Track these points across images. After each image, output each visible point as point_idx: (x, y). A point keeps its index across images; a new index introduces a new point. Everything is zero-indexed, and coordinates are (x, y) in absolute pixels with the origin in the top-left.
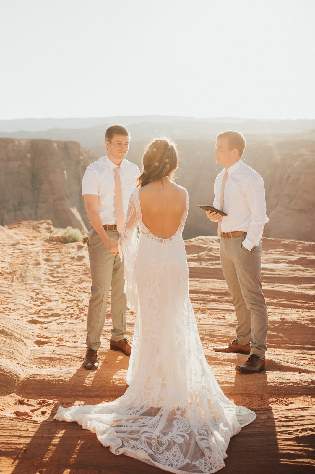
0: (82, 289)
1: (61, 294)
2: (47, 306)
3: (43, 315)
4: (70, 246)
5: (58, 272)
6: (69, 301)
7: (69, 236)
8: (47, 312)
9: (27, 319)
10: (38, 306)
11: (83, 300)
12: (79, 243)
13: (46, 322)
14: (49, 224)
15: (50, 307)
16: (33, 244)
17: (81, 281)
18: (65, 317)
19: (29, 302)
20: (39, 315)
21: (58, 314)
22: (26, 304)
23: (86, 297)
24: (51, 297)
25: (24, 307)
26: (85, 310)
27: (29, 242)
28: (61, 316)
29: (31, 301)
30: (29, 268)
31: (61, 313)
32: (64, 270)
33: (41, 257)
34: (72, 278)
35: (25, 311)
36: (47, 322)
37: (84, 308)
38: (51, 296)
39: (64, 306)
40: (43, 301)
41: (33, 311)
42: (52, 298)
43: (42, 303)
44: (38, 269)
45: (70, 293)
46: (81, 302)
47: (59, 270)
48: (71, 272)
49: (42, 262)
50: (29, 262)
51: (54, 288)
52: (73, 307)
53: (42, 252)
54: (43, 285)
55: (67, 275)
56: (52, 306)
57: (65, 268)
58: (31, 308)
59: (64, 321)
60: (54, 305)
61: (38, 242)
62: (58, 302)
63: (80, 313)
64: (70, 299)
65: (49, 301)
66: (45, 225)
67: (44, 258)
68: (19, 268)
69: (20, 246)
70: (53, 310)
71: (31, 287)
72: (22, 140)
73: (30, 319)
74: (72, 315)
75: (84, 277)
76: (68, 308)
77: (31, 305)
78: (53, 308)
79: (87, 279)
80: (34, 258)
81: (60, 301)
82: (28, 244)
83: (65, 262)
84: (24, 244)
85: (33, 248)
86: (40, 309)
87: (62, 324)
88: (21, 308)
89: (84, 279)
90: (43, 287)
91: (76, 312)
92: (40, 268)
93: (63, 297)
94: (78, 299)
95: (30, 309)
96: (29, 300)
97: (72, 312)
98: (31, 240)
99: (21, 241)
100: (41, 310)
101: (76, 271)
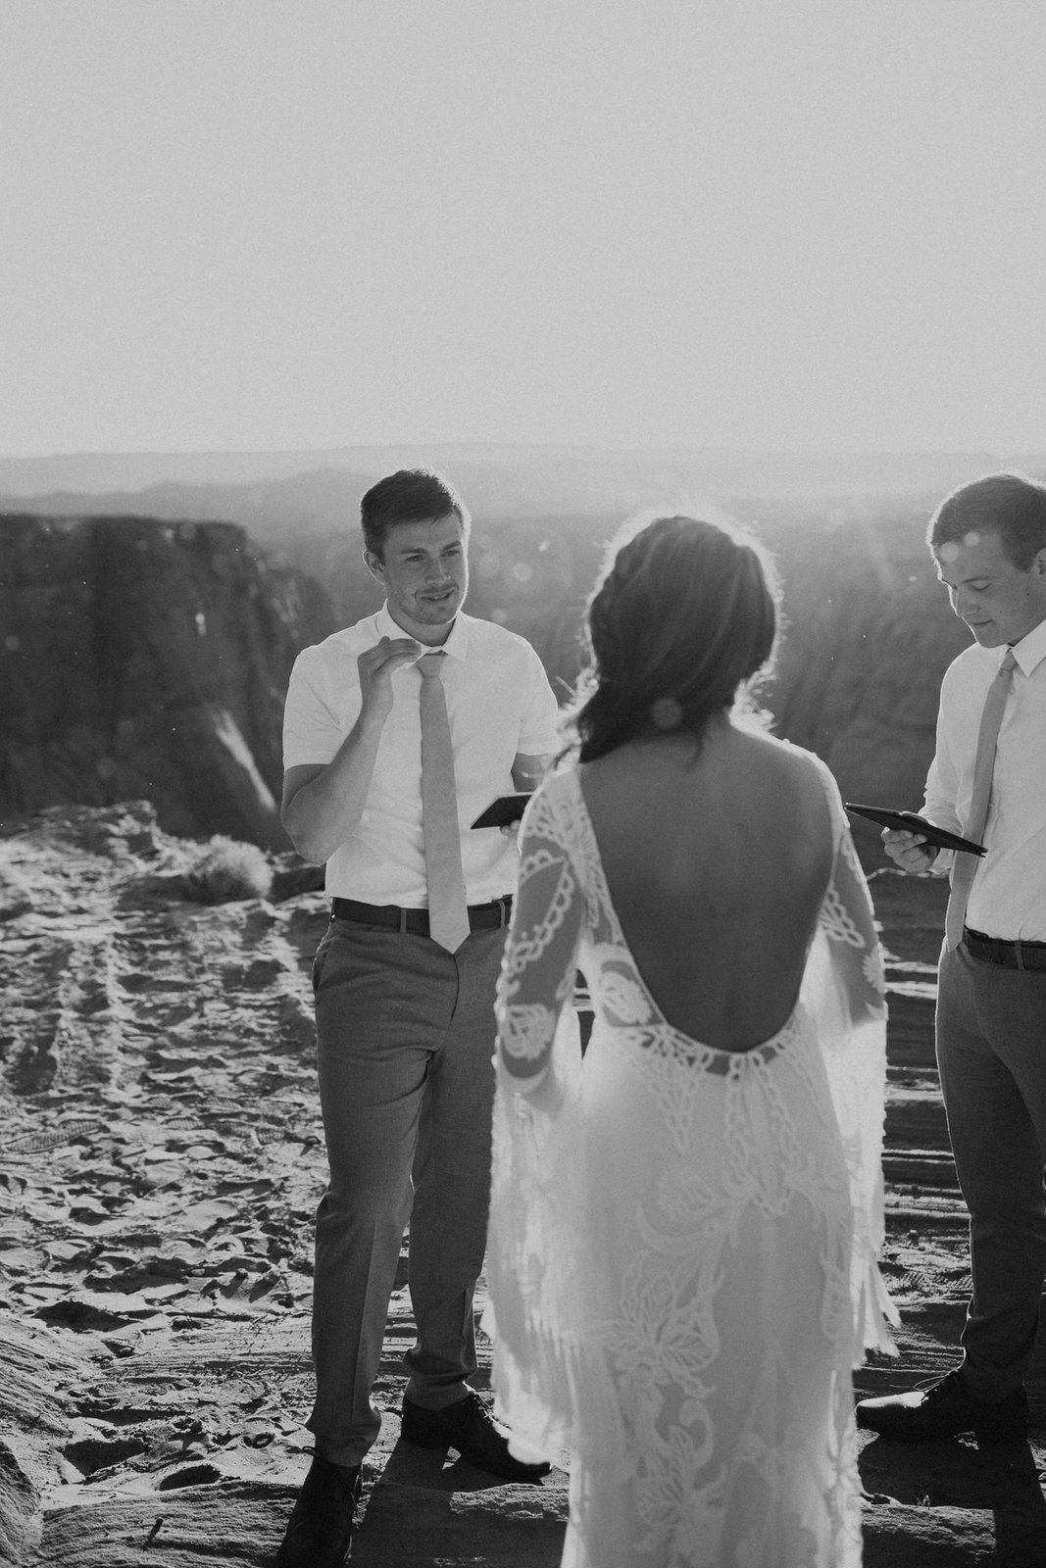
0: (279, 1122)
1: (192, 1152)
2: (133, 1218)
3: (111, 1271)
4: (223, 919)
5: (178, 1042)
6: (225, 1188)
7: (221, 875)
8: (128, 1254)
9: (43, 1299)
10: (92, 1218)
11: (286, 1179)
12: (259, 905)
13: (125, 1317)
14: (142, 818)
15: (143, 1227)
16: (80, 911)
17: (272, 1083)
18: (209, 1280)
19: (54, 1198)
20: (96, 1274)
21: (177, 1263)
22: (42, 1211)
23: (295, 1165)
24: (148, 1168)
25: (29, 1226)
26: (296, 1236)
27: (67, 899)
28: (191, 1275)
29: (61, 1195)
30: (62, 1023)
31: (190, 1256)
32: (202, 1027)
33: (112, 970)
34: (234, 1066)
35: (32, 1252)
36: (131, 1314)
37: (292, 1224)
38: (148, 1162)
39: (202, 1217)
40: (114, 1190)
41: (68, 1251)
42: (152, 1174)
43: (108, 1203)
44: (95, 1028)
45: (232, 1145)
46: (275, 1192)
47: (183, 1029)
48: (231, 1037)
49: (115, 992)
50: (62, 998)
51: (161, 1119)
52: (243, 1223)
53: (114, 945)
54: (116, 1106)
55: (215, 1052)
56: (154, 1218)
57: (203, 1021)
58: (62, 1234)
59: (205, 1306)
60: (163, 1213)
61: (102, 902)
62: (180, 1196)
63: (276, 1255)
64: (227, 1178)
65: (143, 1188)
66: (129, 824)
67: (122, 973)
68: (20, 1022)
69: (32, 922)
70: (155, 1241)
71: (68, 1115)
72: (63, 519)
73: (53, 1297)
74: (243, 1271)
75: (284, 1064)
76: (220, 1230)
77: (62, 1215)
78: (160, 1227)
79: (294, 1071)
80: (81, 977)
81: (187, 1188)
82: (61, 909)
83: (207, 991)
84: (46, 909)
85: (79, 927)
86: (101, 1238)
87: (197, 1326)
88: (18, 1236)
89: (283, 1071)
90: (115, 1117)
91: (256, 1250)
92: (105, 1021)
93: (200, 1166)
94: (265, 1175)
95: (57, 1238)
96: (56, 1188)
97: (238, 1251)
98: (74, 892)
99: (35, 899)
100: (106, 1244)
101: (249, 1032)
